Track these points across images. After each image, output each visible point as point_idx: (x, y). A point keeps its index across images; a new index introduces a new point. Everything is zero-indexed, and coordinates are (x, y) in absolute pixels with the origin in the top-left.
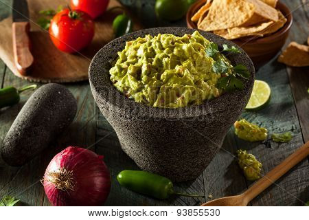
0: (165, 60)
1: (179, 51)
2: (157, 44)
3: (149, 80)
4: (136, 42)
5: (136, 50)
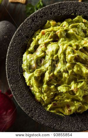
1: (78, 71)
2: (62, 57)
3: (49, 89)
4: (49, 34)
5: (46, 44)
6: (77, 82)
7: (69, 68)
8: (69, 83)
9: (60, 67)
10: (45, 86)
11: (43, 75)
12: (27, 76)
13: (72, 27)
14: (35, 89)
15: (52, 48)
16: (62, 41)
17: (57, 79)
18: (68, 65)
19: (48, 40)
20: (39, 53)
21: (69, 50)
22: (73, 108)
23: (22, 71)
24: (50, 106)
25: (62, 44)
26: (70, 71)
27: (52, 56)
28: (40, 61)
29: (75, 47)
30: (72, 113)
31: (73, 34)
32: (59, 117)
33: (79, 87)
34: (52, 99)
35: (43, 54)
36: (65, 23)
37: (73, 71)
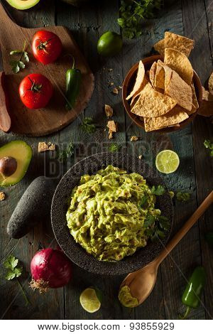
0: (108, 227)
1: (118, 221)
2: (101, 211)
3: (96, 242)
4: (85, 191)
5: (85, 202)
6: (120, 231)
7: (110, 220)
8: (113, 233)
9: (102, 220)
10: (92, 240)
11: (88, 230)
12: (74, 233)
13: (106, 179)
14: (84, 244)
15: (90, 204)
16: (99, 195)
17: (102, 232)
18: (108, 217)
19: (86, 197)
20: (80, 211)
21: (106, 204)
22: (122, 254)
23: (69, 230)
24: (101, 256)
25: (99, 199)
26: (111, 223)
27: (93, 212)
28: (82, 218)
29: (111, 199)
30: (123, 257)
31: (107, 187)
32: (112, 263)
33: (122, 235)
34: (102, 250)
35: (84, 210)
36: (98, 176)
37: (114, 222)
